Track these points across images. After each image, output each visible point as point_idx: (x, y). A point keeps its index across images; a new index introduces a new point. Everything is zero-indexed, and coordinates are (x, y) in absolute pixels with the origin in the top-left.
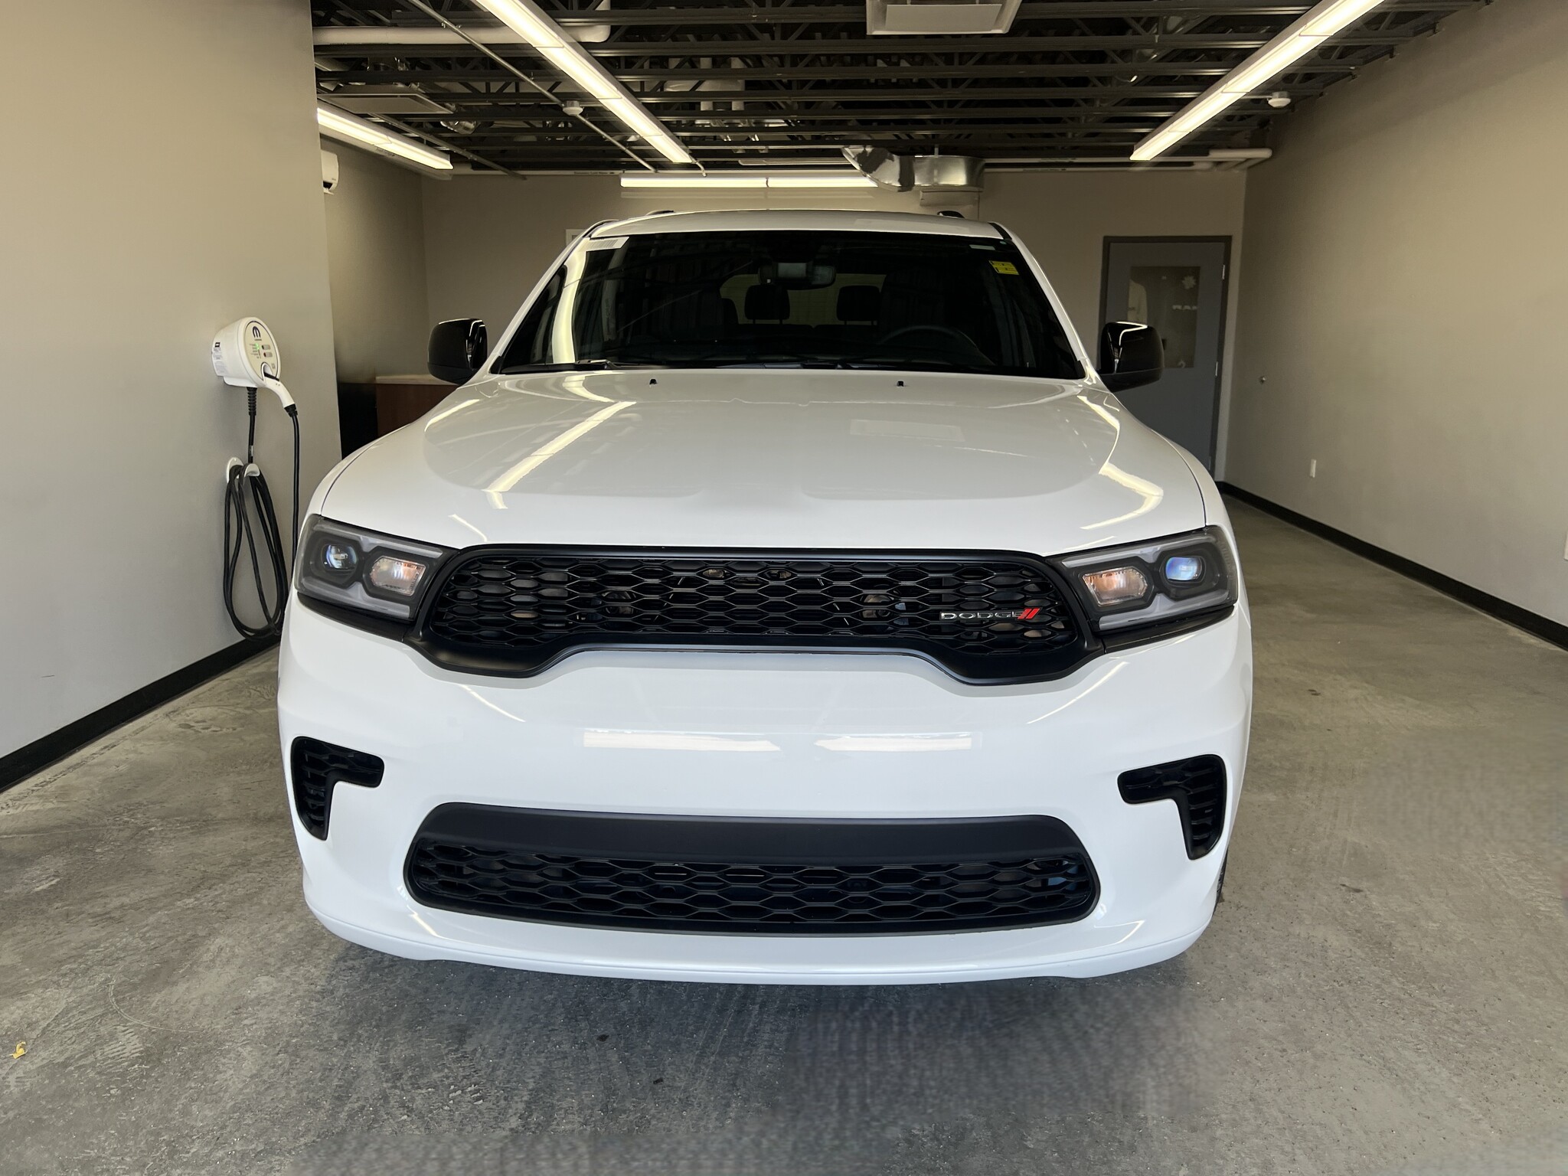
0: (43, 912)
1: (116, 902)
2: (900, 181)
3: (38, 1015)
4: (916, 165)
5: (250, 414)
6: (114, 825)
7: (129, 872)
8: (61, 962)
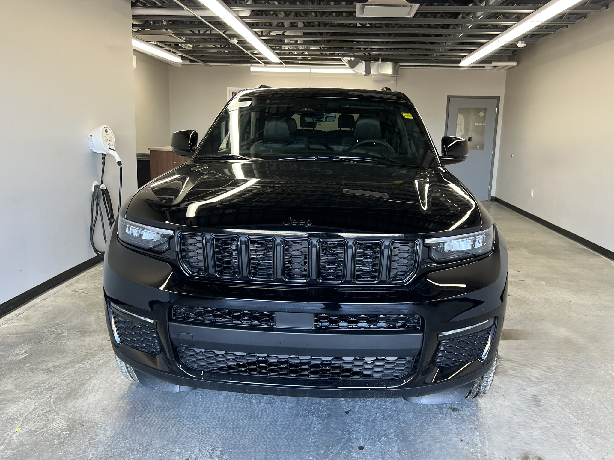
0: (22, 368)
1: (51, 365)
2: (365, 72)
3: (23, 410)
4: (371, 65)
5: (102, 164)
6: (49, 332)
7: (56, 352)
8: (30, 389)
